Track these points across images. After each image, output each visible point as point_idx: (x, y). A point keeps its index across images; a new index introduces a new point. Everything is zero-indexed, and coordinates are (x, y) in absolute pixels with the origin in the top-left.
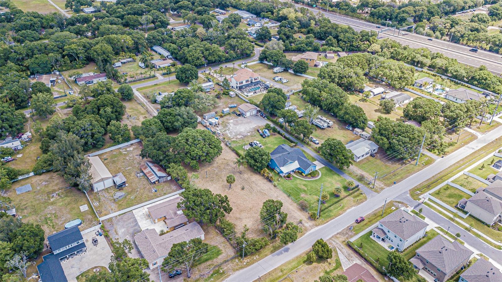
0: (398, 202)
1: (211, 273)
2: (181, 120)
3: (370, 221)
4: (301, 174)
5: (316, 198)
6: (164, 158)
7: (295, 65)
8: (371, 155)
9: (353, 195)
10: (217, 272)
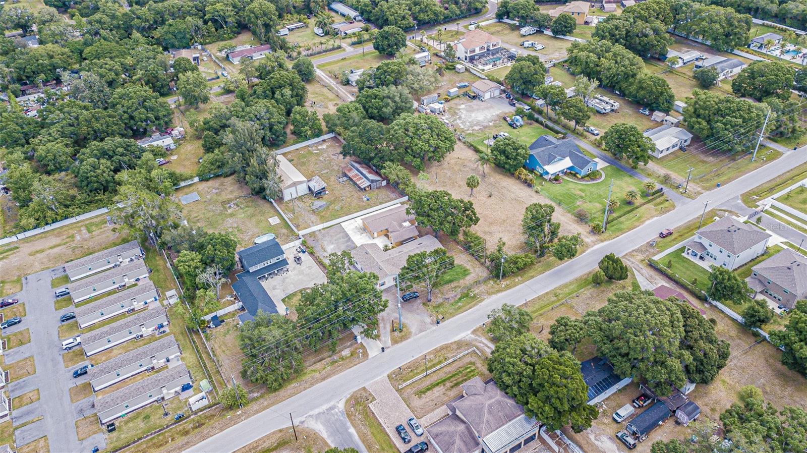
0: (725, 211)
1: (459, 297)
2: (392, 104)
3: (681, 236)
4: (575, 175)
5: (599, 206)
6: (376, 155)
7: (555, 22)
8: (681, 148)
9: (654, 202)
10: (467, 295)
